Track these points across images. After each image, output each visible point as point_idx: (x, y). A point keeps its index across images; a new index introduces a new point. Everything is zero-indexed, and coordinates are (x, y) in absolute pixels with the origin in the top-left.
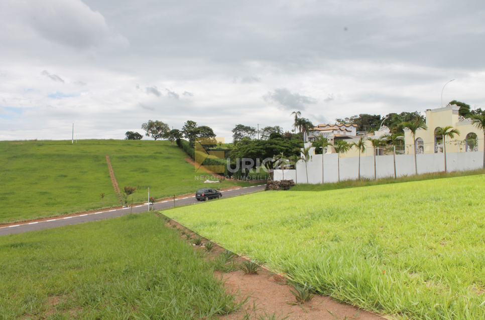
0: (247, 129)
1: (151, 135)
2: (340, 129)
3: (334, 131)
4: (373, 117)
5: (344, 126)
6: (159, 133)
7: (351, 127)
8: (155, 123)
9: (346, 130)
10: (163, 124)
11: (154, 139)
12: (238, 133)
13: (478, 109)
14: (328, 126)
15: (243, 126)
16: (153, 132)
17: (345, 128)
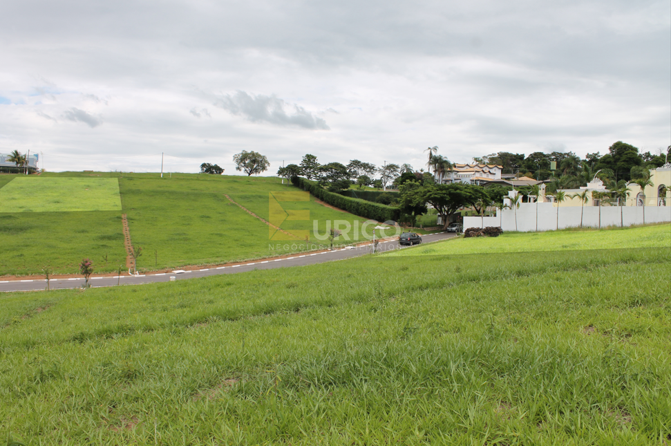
0: (365, 166)
1: (243, 169)
2: (483, 171)
3: (477, 173)
4: (515, 156)
5: (486, 168)
6: (255, 166)
7: (496, 168)
8: (250, 154)
9: (489, 172)
10: (260, 156)
11: (247, 175)
12: (352, 170)
13: (646, 153)
14: (467, 167)
15: (359, 162)
16: (246, 166)
17: (488, 170)
